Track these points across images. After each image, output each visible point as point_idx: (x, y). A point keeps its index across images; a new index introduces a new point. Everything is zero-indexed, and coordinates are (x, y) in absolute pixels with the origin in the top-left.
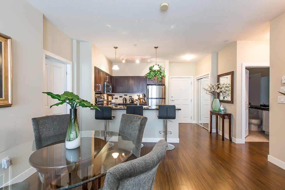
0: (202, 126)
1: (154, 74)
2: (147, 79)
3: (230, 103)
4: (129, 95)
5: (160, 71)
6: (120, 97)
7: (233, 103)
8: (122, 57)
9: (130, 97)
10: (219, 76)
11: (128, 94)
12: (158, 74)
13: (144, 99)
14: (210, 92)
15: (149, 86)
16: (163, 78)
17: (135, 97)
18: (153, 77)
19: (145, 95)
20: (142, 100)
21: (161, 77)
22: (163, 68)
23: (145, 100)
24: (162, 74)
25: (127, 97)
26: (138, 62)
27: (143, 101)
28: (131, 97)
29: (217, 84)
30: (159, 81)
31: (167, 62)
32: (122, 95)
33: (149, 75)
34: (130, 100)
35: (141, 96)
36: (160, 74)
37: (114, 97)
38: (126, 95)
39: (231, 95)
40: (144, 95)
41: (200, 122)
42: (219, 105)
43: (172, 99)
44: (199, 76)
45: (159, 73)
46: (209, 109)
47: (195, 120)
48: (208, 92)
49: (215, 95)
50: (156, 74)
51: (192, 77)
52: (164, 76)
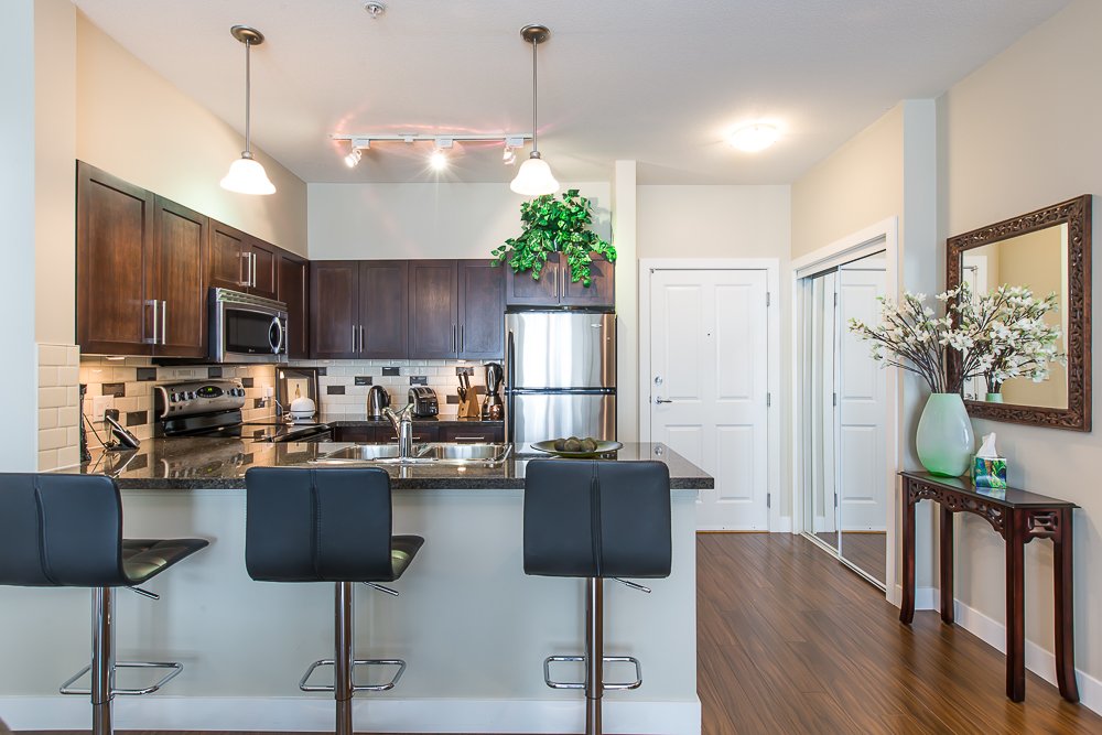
0: (839, 557)
1: (549, 243)
2: (510, 276)
3: (1062, 427)
4: (409, 369)
5: (586, 227)
6: (358, 381)
7: (1085, 425)
8: (339, 133)
9: (413, 380)
10: (956, 247)
11: (407, 363)
12: (570, 246)
13: (496, 395)
14: (899, 352)
15: (524, 316)
16: (601, 265)
17: (444, 380)
18: (541, 260)
19: (498, 369)
20: (481, 398)
21: (588, 265)
22: (605, 211)
23: (498, 401)
24: (596, 247)
25: (400, 386)
26: (438, 162)
27: (485, 406)
28: (424, 381)
29: (944, 297)
30: (580, 286)
31: (625, 170)
32: (373, 369)
33: (520, 251)
34: (411, 401)
35: (478, 379)
36: (585, 246)
37: (324, 382)
38: (395, 372)
39: (1072, 366)
40: (491, 368)
41: (821, 525)
42: (968, 437)
43: (659, 392)
44: (814, 257)
45: (576, 237)
46: (895, 459)
47: (790, 513)
48: (885, 352)
49: (931, 371)
50: (560, 247)
51: (773, 263)
52: (609, 255)
